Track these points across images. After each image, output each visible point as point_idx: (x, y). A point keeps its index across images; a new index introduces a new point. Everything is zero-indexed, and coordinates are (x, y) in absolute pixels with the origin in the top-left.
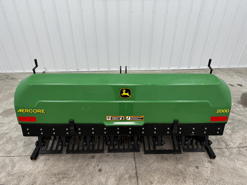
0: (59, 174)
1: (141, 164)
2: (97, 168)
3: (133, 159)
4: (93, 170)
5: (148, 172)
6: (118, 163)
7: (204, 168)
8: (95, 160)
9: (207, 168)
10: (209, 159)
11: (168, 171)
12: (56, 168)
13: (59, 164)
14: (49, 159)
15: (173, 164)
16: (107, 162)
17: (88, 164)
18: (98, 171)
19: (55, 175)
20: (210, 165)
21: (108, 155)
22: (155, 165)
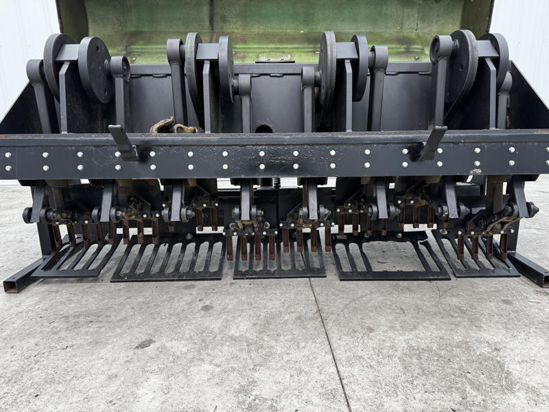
0: (79, 316)
1: (333, 297)
2: (201, 305)
3: (309, 288)
4: (186, 307)
5: (355, 310)
6: (261, 296)
7: (531, 304)
8: (194, 291)
9: (539, 303)
10: (539, 289)
11: (417, 308)
12: (73, 305)
13: (85, 298)
14: (57, 291)
15: (431, 297)
16: (229, 294)
17: (172, 298)
18: (202, 309)
19: (67, 317)
20: (545, 298)
21: (232, 284)
22: (377, 299)
